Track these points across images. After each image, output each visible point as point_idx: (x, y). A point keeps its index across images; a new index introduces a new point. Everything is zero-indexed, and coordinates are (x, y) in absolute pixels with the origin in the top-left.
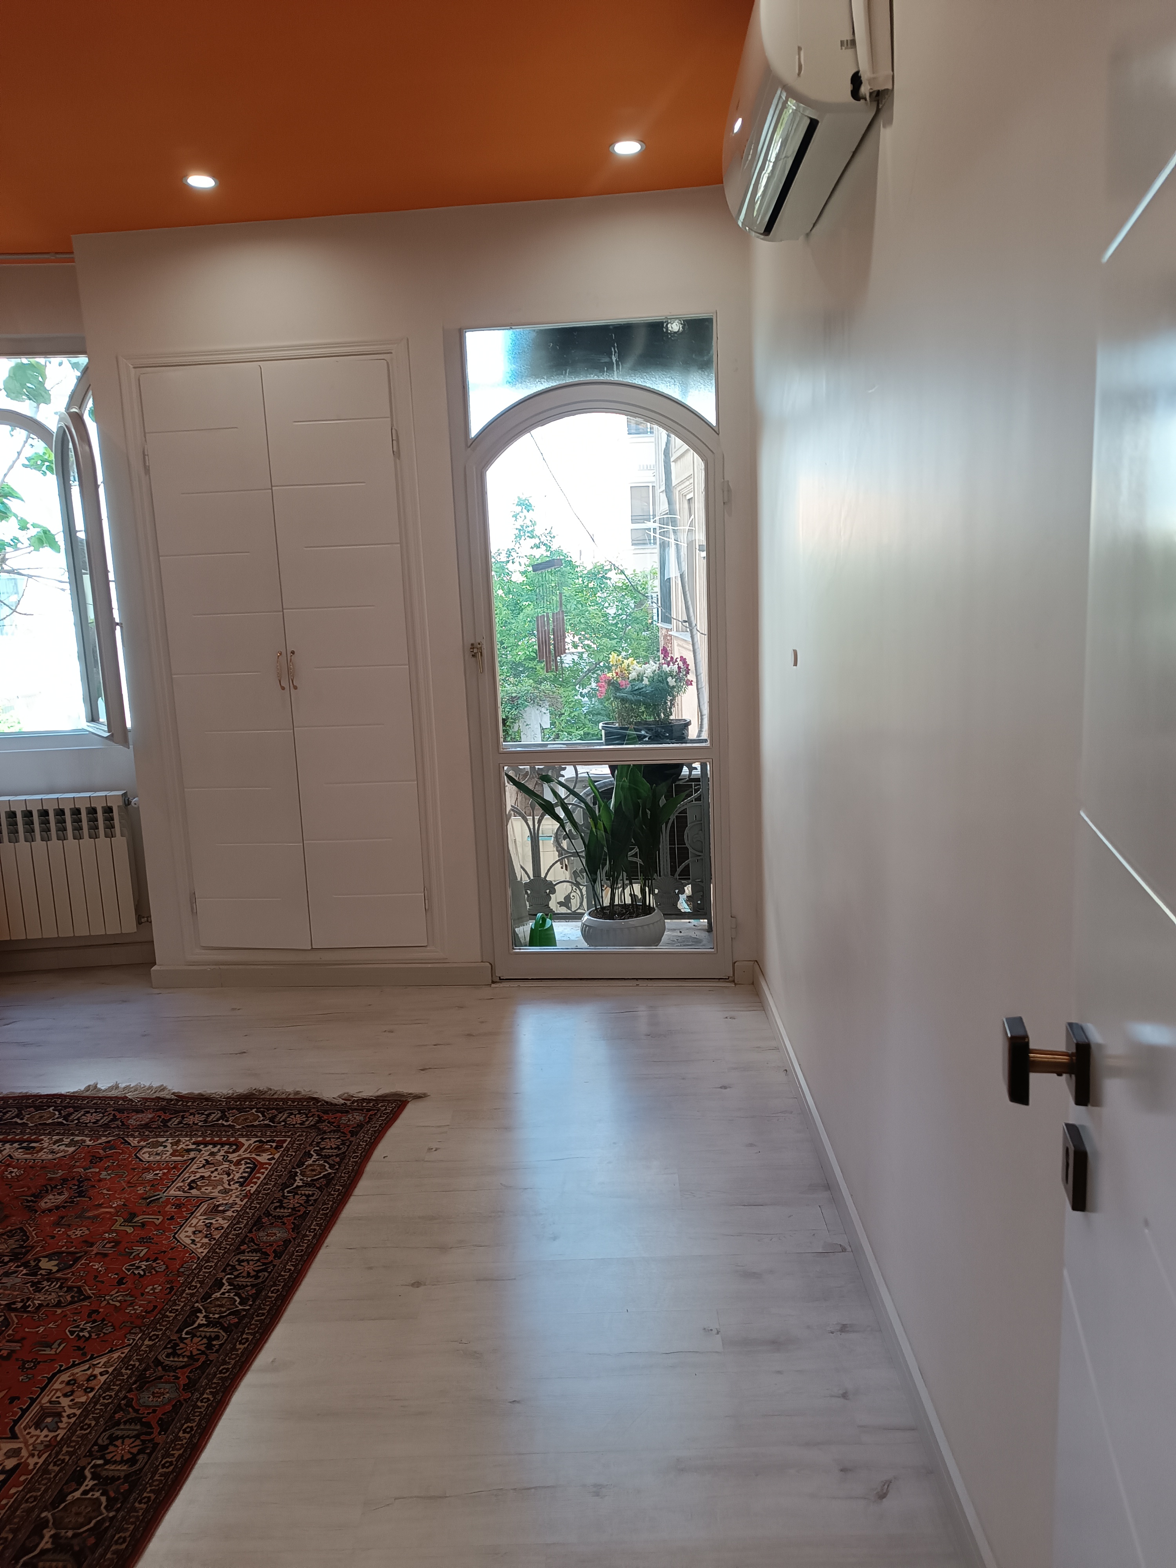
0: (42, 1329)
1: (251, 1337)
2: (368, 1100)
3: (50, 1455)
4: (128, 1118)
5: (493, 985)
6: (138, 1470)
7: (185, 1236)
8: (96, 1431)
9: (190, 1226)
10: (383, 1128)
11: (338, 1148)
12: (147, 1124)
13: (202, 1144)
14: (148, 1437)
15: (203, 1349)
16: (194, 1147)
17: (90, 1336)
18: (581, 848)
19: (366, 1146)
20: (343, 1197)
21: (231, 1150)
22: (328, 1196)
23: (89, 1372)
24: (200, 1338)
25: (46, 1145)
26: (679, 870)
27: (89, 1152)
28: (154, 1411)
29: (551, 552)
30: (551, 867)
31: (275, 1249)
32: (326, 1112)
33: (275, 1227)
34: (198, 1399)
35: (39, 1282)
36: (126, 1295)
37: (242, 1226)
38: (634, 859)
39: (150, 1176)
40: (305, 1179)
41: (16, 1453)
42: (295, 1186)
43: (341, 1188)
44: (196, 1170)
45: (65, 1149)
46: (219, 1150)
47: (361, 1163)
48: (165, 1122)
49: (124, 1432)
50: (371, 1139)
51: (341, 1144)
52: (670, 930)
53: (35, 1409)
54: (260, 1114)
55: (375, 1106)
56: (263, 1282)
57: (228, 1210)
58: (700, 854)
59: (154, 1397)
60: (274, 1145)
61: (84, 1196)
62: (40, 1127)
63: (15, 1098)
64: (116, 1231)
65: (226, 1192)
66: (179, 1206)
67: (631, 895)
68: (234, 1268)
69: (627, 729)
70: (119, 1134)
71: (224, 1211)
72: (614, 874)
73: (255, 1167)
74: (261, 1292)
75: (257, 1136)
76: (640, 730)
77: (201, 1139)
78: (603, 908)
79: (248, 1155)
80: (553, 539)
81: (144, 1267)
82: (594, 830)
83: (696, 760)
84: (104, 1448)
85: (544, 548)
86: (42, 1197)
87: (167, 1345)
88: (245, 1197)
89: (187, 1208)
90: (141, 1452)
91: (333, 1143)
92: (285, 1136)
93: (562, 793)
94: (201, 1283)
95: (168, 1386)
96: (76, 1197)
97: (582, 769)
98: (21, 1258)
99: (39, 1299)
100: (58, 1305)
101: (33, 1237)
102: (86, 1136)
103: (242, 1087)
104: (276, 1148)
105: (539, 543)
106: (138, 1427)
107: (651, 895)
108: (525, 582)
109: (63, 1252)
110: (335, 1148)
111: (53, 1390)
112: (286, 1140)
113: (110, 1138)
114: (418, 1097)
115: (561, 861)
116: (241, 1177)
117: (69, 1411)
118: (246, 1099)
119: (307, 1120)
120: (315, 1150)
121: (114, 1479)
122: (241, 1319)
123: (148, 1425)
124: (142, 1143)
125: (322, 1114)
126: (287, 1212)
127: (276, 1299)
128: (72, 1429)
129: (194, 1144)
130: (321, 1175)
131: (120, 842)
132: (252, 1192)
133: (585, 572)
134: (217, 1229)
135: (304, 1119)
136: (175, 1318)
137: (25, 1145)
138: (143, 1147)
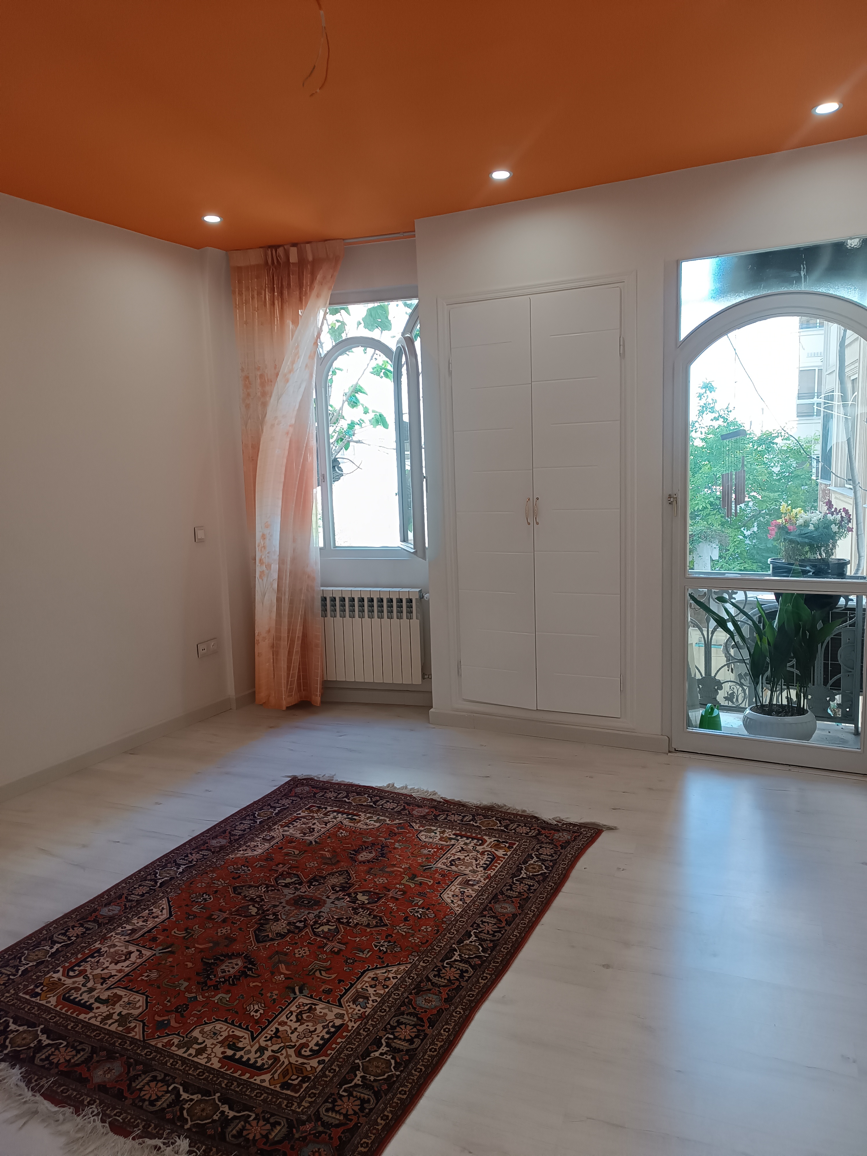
0: (358, 939)
1: (489, 977)
2: (575, 825)
3: (361, 1024)
4: (413, 810)
5: (669, 754)
6: (414, 1048)
7: (447, 896)
8: (389, 1015)
9: (450, 891)
10: (584, 847)
11: (551, 855)
12: (424, 816)
13: (460, 836)
14: (421, 1028)
15: (458, 977)
16: (454, 837)
17: (387, 951)
18: (746, 656)
19: (571, 858)
20: (554, 892)
21: (478, 844)
22: (544, 889)
23: (386, 975)
24: (456, 969)
25: (362, 819)
26: (831, 682)
27: (388, 828)
28: (426, 1012)
29: (728, 423)
30: (720, 669)
31: (506, 919)
32: (543, 828)
33: (507, 903)
34: (453, 1010)
35: (357, 909)
36: (409, 928)
37: (485, 898)
38: (791, 669)
39: (425, 851)
40: (528, 873)
41: (341, 1016)
42: (521, 877)
43: (553, 885)
44: (454, 853)
45: (373, 824)
46: (470, 842)
47: (568, 869)
48: (436, 816)
49: (407, 1021)
50: (575, 854)
51: (554, 853)
52: (819, 729)
53: (353, 991)
54: (498, 822)
55: (578, 830)
56: (498, 940)
57: (475, 885)
58: (851, 670)
59: (425, 1002)
60: (507, 845)
61: (384, 857)
62: (359, 806)
63: (345, 785)
64: (404, 884)
65: (474, 872)
66: (443, 876)
67: (787, 698)
68: (478, 925)
69: (792, 564)
70: (407, 820)
71: (473, 885)
72: (774, 679)
73: (494, 858)
74: (496, 947)
75: (496, 837)
76: (805, 566)
77: (459, 832)
78: (763, 706)
79: (489, 849)
80: (729, 413)
81: (421, 912)
82: (759, 643)
83: (853, 593)
84: (393, 1028)
85: (722, 420)
86: (360, 853)
87: (434, 969)
88: (487, 878)
89: (449, 878)
90: (417, 1036)
91: (549, 851)
92: (515, 840)
93: (733, 610)
94: (457, 931)
95: (435, 997)
96: (379, 857)
97: (751, 594)
98: (347, 890)
99: (356, 919)
100: (368, 925)
101: (354, 878)
102: (387, 817)
103: (486, 800)
104: (509, 847)
105: (718, 416)
106: (415, 1020)
107: (806, 700)
108: (705, 446)
109: (371, 892)
110: (550, 856)
111: (364, 981)
112: (515, 843)
113: (401, 821)
114: (610, 829)
115: (728, 665)
116: (485, 864)
117: (373, 998)
118: (488, 809)
119: (530, 832)
120: (535, 854)
121: (399, 1051)
122: (483, 962)
123: (421, 1020)
124: (421, 828)
125: (541, 830)
126: (515, 894)
127: (507, 954)
128: (375, 1010)
129: (454, 835)
130: (540, 873)
131: (416, 623)
132: (492, 875)
133: (756, 438)
134: (468, 896)
135: (528, 831)
136: (440, 951)
137: (350, 816)
138: (421, 831)
